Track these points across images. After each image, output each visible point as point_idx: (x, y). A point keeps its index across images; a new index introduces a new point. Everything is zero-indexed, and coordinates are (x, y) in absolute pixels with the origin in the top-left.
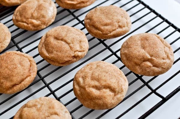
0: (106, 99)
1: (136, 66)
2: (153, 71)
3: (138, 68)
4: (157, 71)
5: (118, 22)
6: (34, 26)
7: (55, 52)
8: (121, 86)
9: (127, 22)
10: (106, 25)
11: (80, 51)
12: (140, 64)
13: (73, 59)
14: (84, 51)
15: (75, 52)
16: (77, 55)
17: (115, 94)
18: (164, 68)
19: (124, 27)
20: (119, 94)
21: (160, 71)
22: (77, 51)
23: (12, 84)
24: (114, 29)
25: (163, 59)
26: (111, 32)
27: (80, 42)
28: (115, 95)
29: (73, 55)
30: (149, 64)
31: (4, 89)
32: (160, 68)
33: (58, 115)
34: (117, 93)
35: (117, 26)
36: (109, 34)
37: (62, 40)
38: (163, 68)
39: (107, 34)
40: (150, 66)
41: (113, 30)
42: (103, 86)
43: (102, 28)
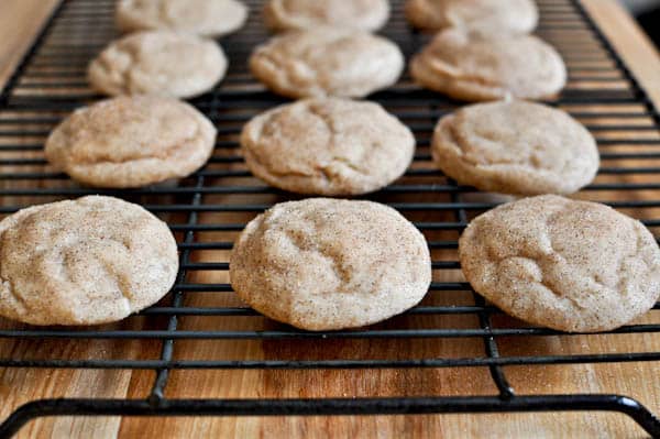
0: (301, 279)
1: (486, 261)
2: (533, 299)
3: (489, 269)
4: (547, 304)
5: (538, 148)
6: (292, 79)
7: (277, 135)
8: (382, 276)
9: (567, 163)
10: (490, 136)
11: (354, 167)
12: (501, 260)
13: (319, 177)
14: (365, 172)
15: (336, 159)
16: (334, 171)
17: (341, 286)
18: (580, 309)
19: (549, 168)
20: (356, 294)
21: (559, 309)
22: (345, 160)
23: (101, 151)
24: (508, 156)
25: (597, 279)
26: (491, 162)
27: (375, 145)
28: (340, 290)
29: (323, 164)
30: (531, 268)
31: (72, 155)
32: (566, 300)
33: (128, 248)
34: (351, 285)
35: (526, 154)
36: (483, 164)
37: (325, 117)
38: (575, 304)
39: (475, 164)
40: (531, 278)
41: (503, 161)
42: (320, 243)
43: (472, 139)
